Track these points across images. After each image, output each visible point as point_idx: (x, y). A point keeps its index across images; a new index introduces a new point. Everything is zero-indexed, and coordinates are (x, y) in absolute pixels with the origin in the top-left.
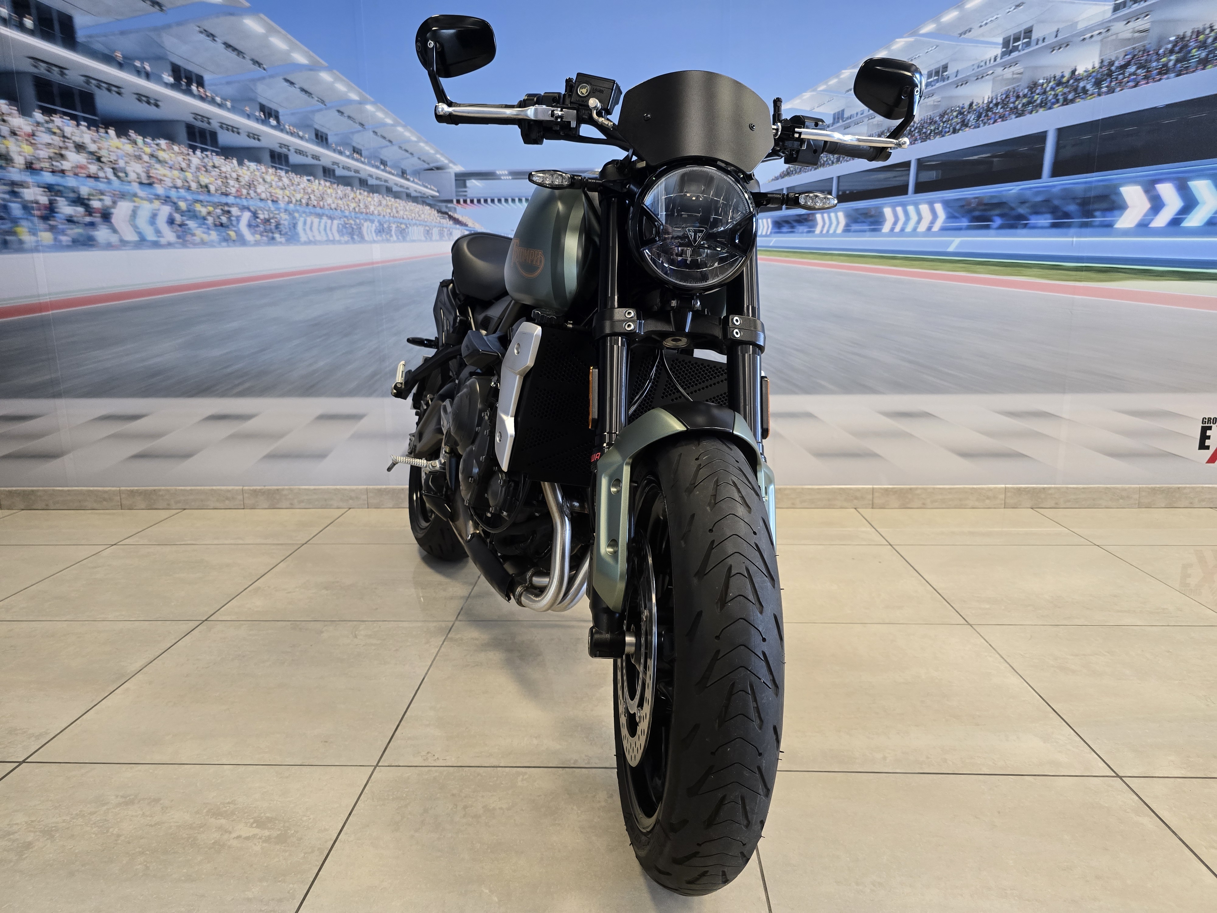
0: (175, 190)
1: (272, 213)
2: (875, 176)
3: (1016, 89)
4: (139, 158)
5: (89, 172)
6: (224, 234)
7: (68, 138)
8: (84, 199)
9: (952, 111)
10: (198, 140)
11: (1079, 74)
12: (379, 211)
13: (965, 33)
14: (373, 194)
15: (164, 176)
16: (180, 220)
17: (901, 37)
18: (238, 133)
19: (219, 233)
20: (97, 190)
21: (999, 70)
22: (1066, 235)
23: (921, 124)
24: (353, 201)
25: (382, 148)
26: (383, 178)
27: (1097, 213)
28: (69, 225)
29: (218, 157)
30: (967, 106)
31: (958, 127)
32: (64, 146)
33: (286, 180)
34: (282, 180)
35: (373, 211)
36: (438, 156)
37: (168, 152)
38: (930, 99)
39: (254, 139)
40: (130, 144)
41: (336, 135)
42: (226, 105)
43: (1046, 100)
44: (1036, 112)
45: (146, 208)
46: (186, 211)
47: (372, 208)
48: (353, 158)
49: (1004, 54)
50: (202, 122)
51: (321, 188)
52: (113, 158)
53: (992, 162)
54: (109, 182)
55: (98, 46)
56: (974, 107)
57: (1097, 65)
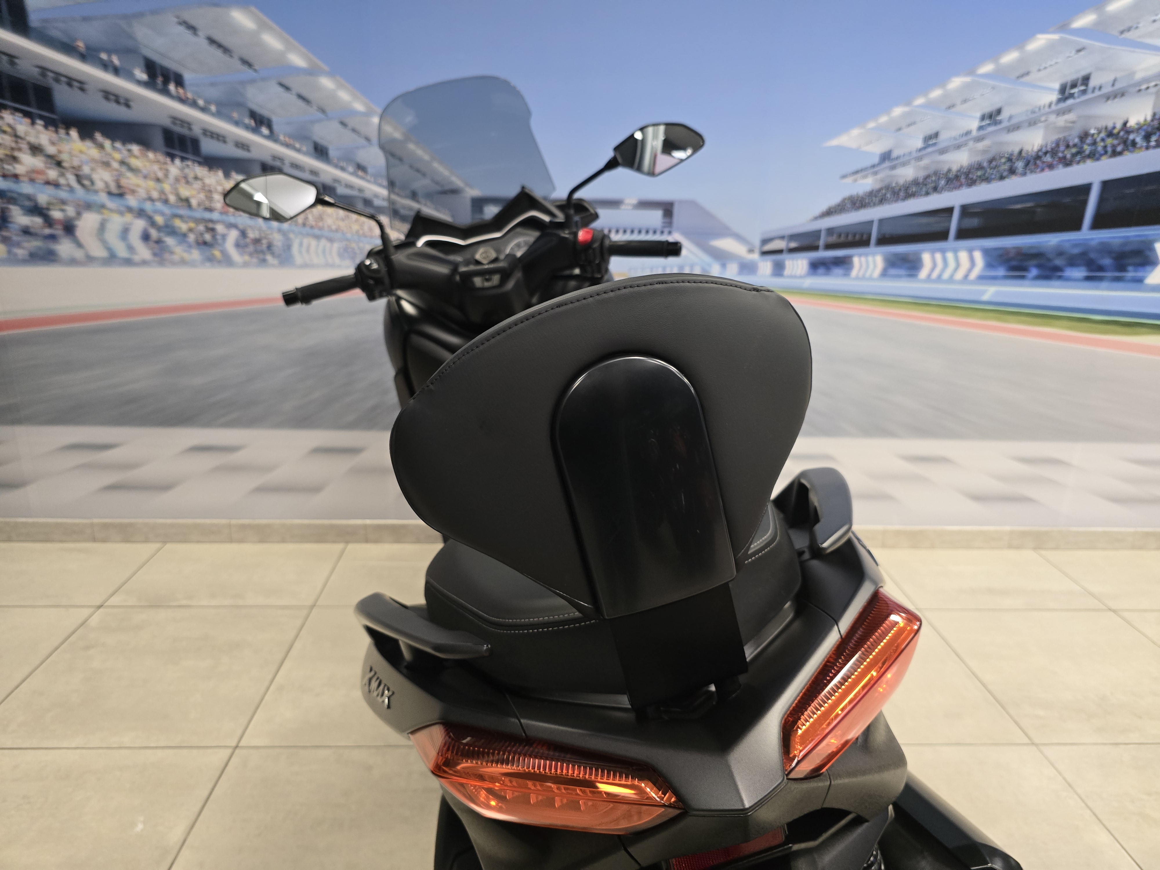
0: (150, 202)
1: (264, 233)
2: (917, 221)
3: (1067, 138)
4: (106, 164)
5: (47, 177)
6: (208, 253)
7: (21, 138)
8: (42, 209)
9: (1001, 157)
10: (177, 147)
11: (1130, 126)
13: (1022, 76)
15: (138, 186)
16: (157, 236)
17: (958, 76)
18: (225, 142)
19: (201, 252)
20: (57, 198)
21: (1052, 118)
22: (1098, 289)
23: (968, 169)
25: (390, 166)
26: (391, 200)
27: (1130, 268)
28: (24, 236)
29: (201, 168)
30: (1016, 153)
31: (1005, 174)
32: (16, 147)
36: (453, 178)
37: (142, 159)
38: (980, 143)
39: (243, 149)
40: (96, 148)
41: (337, 148)
42: (210, 109)
43: (1095, 151)
44: (1084, 163)
45: (116, 222)
46: (164, 227)
48: (357, 176)
49: (1059, 101)
50: (182, 126)
52: (76, 162)
53: (1036, 212)
54: (71, 190)
55: (55, 33)
56: (1024, 154)
57: (1149, 118)
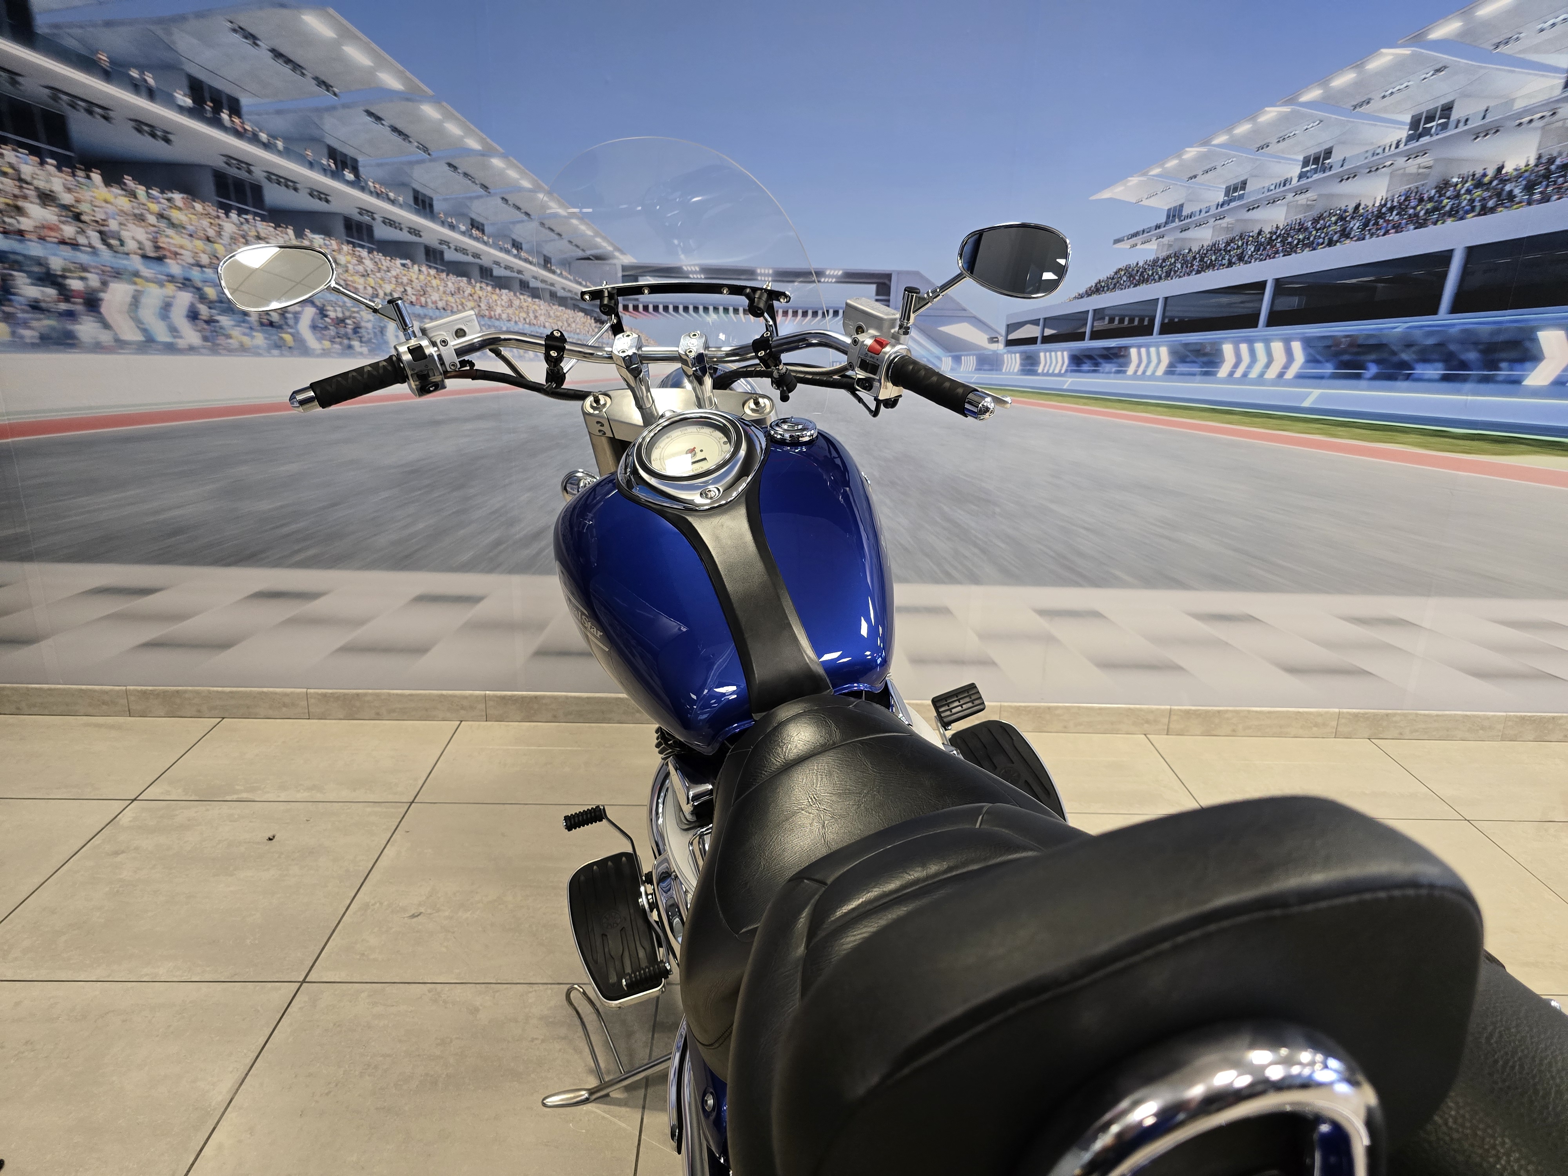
0: (199, 269)
1: (349, 310)
2: (1217, 300)
3: (1421, 188)
4: (140, 218)
5: (62, 235)
6: (275, 337)
7: (27, 183)
8: (56, 276)
9: (1330, 214)
10: (233, 196)
11: (1506, 173)
12: (508, 314)
13: (1361, 106)
14: (500, 290)
15: (182, 247)
16: (208, 314)
17: (1273, 105)
18: (296, 189)
19: (267, 336)
20: (75, 263)
21: (1401, 161)
22: (1458, 392)
23: (1286, 230)
24: (470, 298)
25: (514, 223)
26: (516, 268)
27: (1503, 365)
28: (33, 313)
29: (264, 223)
30: (1351, 209)
31: (1335, 238)
32: (22, 194)
33: (368, 263)
34: (363, 263)
35: (500, 315)
36: (598, 240)
37: (186, 212)
38: (1303, 196)
39: (320, 199)
40: (126, 196)
41: (445, 200)
42: (275, 146)
43: (1457, 207)
44: (1443, 223)
45: (154, 295)
46: (216, 302)
47: (499, 310)
48: (471, 236)
49: (1410, 139)
50: (239, 169)
51: (422, 277)
52: (99, 216)
53: (1376, 287)
54: (94, 251)
55: (70, 43)
56: (1362, 211)
57: (1532, 162)
